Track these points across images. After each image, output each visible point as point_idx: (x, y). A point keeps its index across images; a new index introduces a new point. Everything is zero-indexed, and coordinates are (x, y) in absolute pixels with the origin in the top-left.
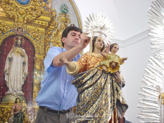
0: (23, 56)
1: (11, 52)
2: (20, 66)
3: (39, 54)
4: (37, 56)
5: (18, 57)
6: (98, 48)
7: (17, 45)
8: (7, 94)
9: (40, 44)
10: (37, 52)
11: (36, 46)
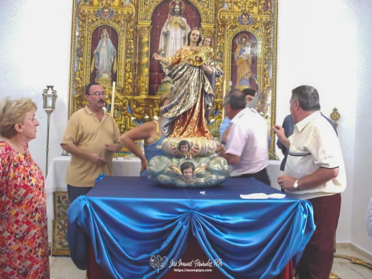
0: (183, 28)
2: (180, 41)
3: (208, 22)
4: (204, 25)
5: (176, 30)
7: (174, 13)
8: (164, 82)
9: (208, 7)
10: (203, 20)
11: (202, 12)
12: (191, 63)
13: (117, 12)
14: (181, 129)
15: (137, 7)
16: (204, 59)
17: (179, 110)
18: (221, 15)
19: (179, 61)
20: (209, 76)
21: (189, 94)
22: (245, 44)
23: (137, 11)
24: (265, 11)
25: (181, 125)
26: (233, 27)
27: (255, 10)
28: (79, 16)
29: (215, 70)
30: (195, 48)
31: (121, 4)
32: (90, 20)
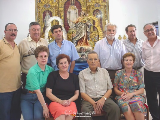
0: (75, 10)
1: (69, 8)
2: (74, 15)
3: (84, 7)
4: (82, 8)
5: (73, 10)
6: (82, 15)
7: (72, 4)
8: (70, 29)
9: (84, 1)
10: (82, 6)
11: (81, 3)
12: (82, 22)
13: (51, 5)
14: (80, 44)
15: (58, 3)
16: (86, 20)
17: (79, 37)
18: (88, 4)
19: (78, 22)
20: (88, 26)
21: (82, 32)
22: (98, 14)
23: (58, 4)
24: (104, 2)
25: (80, 42)
26: (93, 8)
27: (100, 2)
28: (38, 7)
29: (90, 24)
30: (83, 17)
31: (53, 2)
32: (42, 9)
